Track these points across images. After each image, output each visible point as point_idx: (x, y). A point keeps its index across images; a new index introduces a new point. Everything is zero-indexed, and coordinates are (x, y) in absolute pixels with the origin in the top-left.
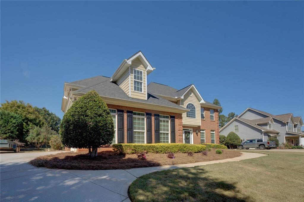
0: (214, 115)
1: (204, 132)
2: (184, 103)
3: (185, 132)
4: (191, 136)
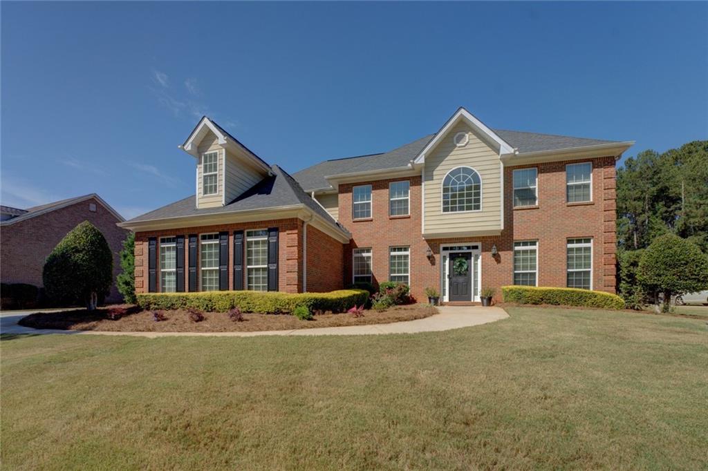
0: (591, 182)
1: (535, 247)
2: (435, 173)
3: (450, 254)
4: (476, 265)
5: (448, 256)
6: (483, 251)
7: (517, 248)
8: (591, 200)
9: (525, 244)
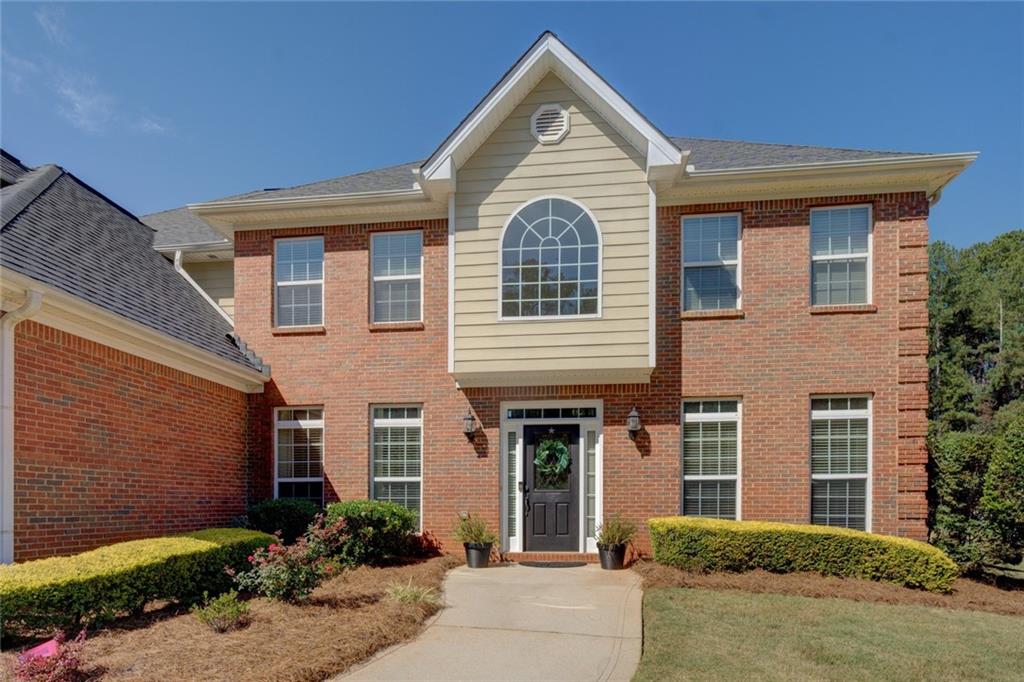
0: (869, 254)
1: (736, 416)
2: (482, 210)
3: (528, 428)
4: (590, 457)
5: (520, 432)
6: (606, 423)
7: (691, 417)
8: (870, 301)
9: (710, 406)
